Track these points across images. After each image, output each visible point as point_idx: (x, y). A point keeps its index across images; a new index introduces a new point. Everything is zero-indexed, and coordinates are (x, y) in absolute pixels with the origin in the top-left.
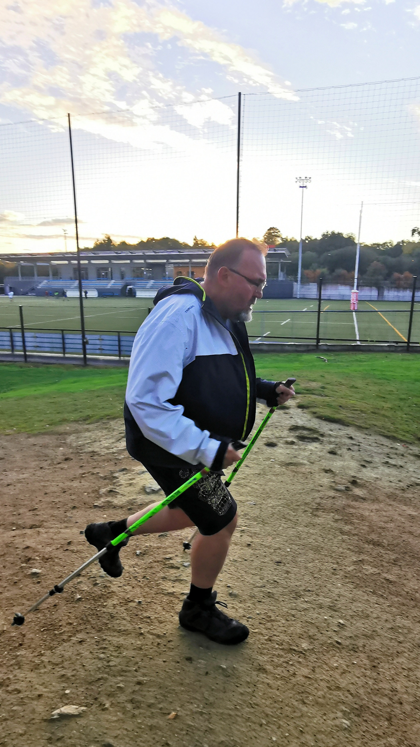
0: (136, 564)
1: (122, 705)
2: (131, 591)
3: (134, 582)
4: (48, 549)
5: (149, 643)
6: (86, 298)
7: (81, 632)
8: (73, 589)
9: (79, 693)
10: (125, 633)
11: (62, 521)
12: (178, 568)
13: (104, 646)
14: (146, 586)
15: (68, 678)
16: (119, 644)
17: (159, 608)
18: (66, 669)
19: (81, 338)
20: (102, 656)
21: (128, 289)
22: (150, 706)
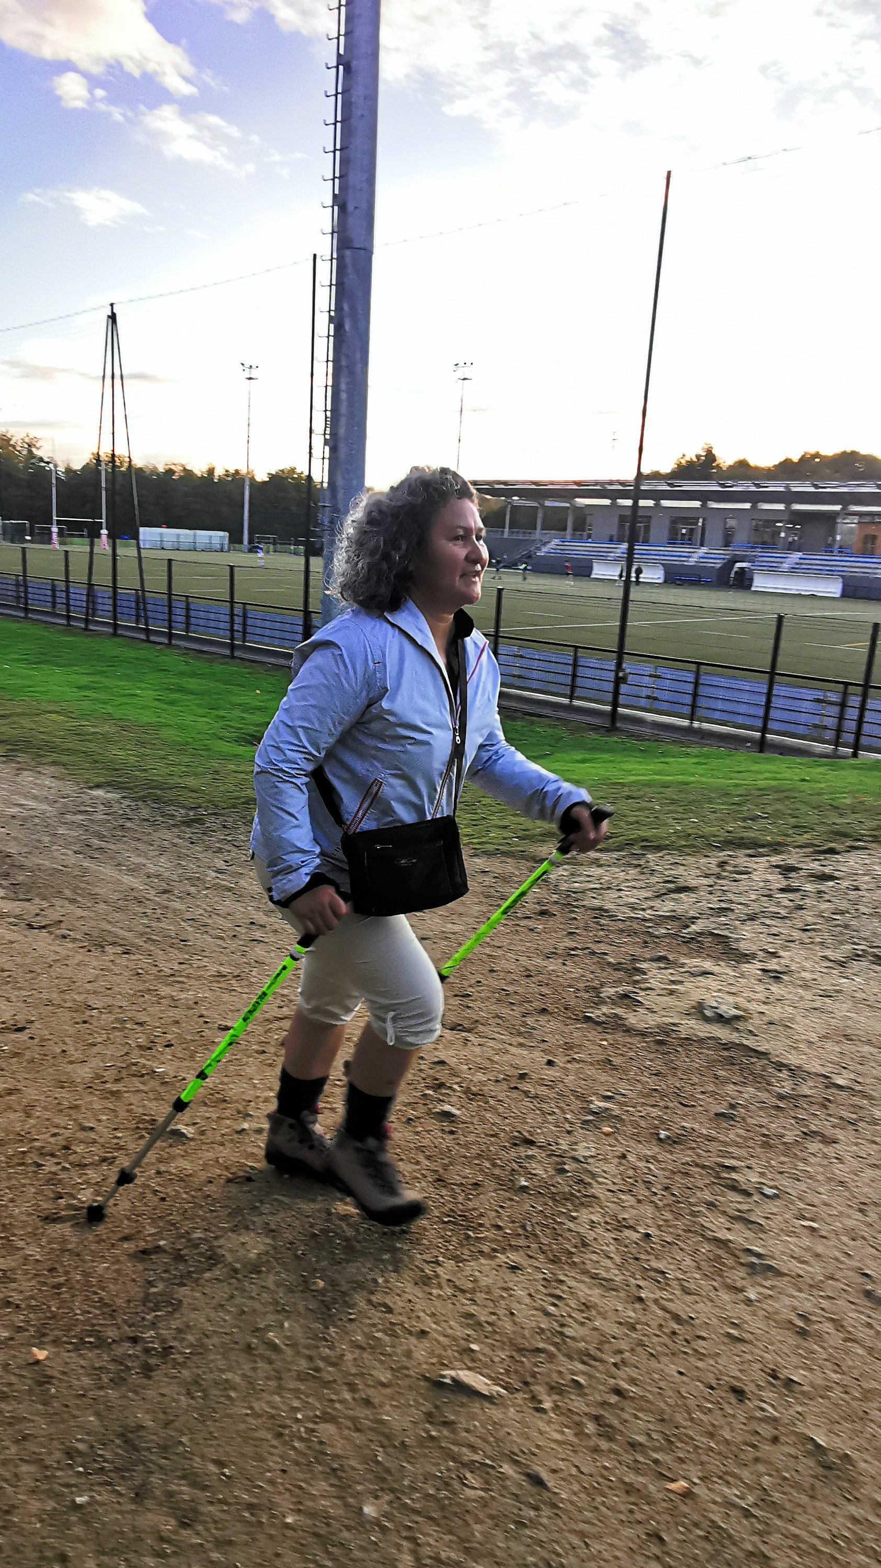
0: (654, 1157)
1: (577, 1418)
2: (632, 1207)
3: (642, 1192)
4: (480, 1077)
5: (654, 1324)
6: (638, 582)
7: (517, 1250)
8: (515, 1166)
9: (496, 1359)
10: (607, 1285)
11: (514, 1031)
12: (749, 1195)
13: (558, 1292)
14: (668, 1208)
15: (479, 1324)
16: (590, 1301)
17: (688, 1261)
18: (478, 1305)
19: (613, 668)
20: (552, 1309)
21: (735, 569)
22: (633, 1445)
